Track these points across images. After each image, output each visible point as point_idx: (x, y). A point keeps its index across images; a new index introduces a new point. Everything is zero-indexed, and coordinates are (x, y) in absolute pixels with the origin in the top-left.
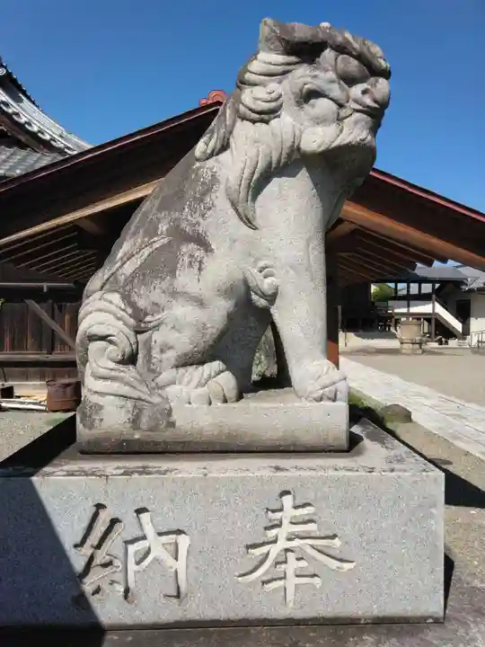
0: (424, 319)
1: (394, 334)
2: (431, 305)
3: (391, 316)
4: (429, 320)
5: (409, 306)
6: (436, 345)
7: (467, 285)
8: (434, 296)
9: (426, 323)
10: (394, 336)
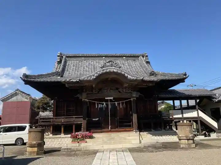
0: (193, 121)
1: (175, 132)
2: (196, 112)
3: (172, 120)
4: (196, 122)
5: (182, 113)
6: (203, 137)
7: (216, 98)
8: (197, 107)
9: (194, 124)
10: (175, 134)
